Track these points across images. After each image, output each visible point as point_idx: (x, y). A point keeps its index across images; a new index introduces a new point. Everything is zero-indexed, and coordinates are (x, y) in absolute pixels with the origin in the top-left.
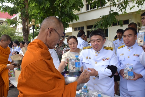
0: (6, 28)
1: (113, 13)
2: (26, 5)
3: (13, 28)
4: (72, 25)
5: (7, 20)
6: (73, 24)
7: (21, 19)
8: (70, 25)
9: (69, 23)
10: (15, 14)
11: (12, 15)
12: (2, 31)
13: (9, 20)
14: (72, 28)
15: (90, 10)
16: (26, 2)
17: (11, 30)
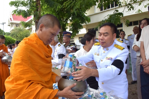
0: (22, 30)
1: (118, 13)
2: (39, 8)
3: (28, 30)
4: (85, 26)
5: (21, 22)
6: (87, 25)
7: (34, 21)
8: (84, 26)
9: (82, 25)
10: (28, 17)
11: (26, 18)
12: (18, 33)
13: (23, 23)
14: (86, 29)
15: (103, 11)
16: (38, 5)
17: (26, 32)
